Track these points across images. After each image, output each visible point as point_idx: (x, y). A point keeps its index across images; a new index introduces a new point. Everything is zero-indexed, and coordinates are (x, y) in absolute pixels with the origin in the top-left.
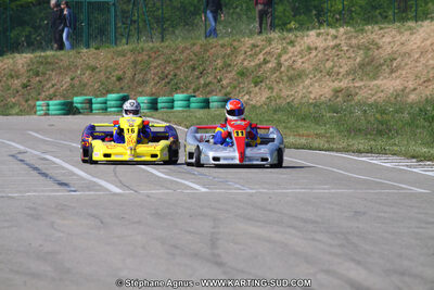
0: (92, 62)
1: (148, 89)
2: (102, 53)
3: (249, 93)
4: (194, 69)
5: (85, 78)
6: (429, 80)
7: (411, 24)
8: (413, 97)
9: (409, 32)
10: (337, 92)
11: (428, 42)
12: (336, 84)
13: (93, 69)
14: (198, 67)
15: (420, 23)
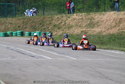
0: (11, 22)
1: (27, 30)
2: (14, 19)
3: (57, 31)
4: (41, 24)
5: (9, 26)
6: (109, 29)
7: (103, 12)
8: (104, 33)
9: (103, 15)
10: (82, 31)
11: (108, 18)
12: (82, 30)
13: (11, 24)
14: (42, 23)
15: (106, 12)
